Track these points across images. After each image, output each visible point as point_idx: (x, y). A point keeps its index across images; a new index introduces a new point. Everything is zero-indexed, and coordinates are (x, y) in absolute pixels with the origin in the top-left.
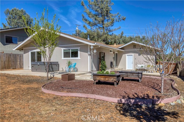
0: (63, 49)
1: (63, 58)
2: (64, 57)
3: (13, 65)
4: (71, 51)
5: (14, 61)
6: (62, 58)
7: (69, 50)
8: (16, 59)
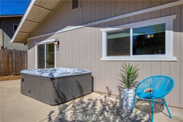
0: (104, 31)
1: (105, 57)
2: (109, 54)
3: (16, 69)
4: (131, 34)
5: (17, 61)
6: (101, 56)
7: (128, 31)
8: (22, 59)
